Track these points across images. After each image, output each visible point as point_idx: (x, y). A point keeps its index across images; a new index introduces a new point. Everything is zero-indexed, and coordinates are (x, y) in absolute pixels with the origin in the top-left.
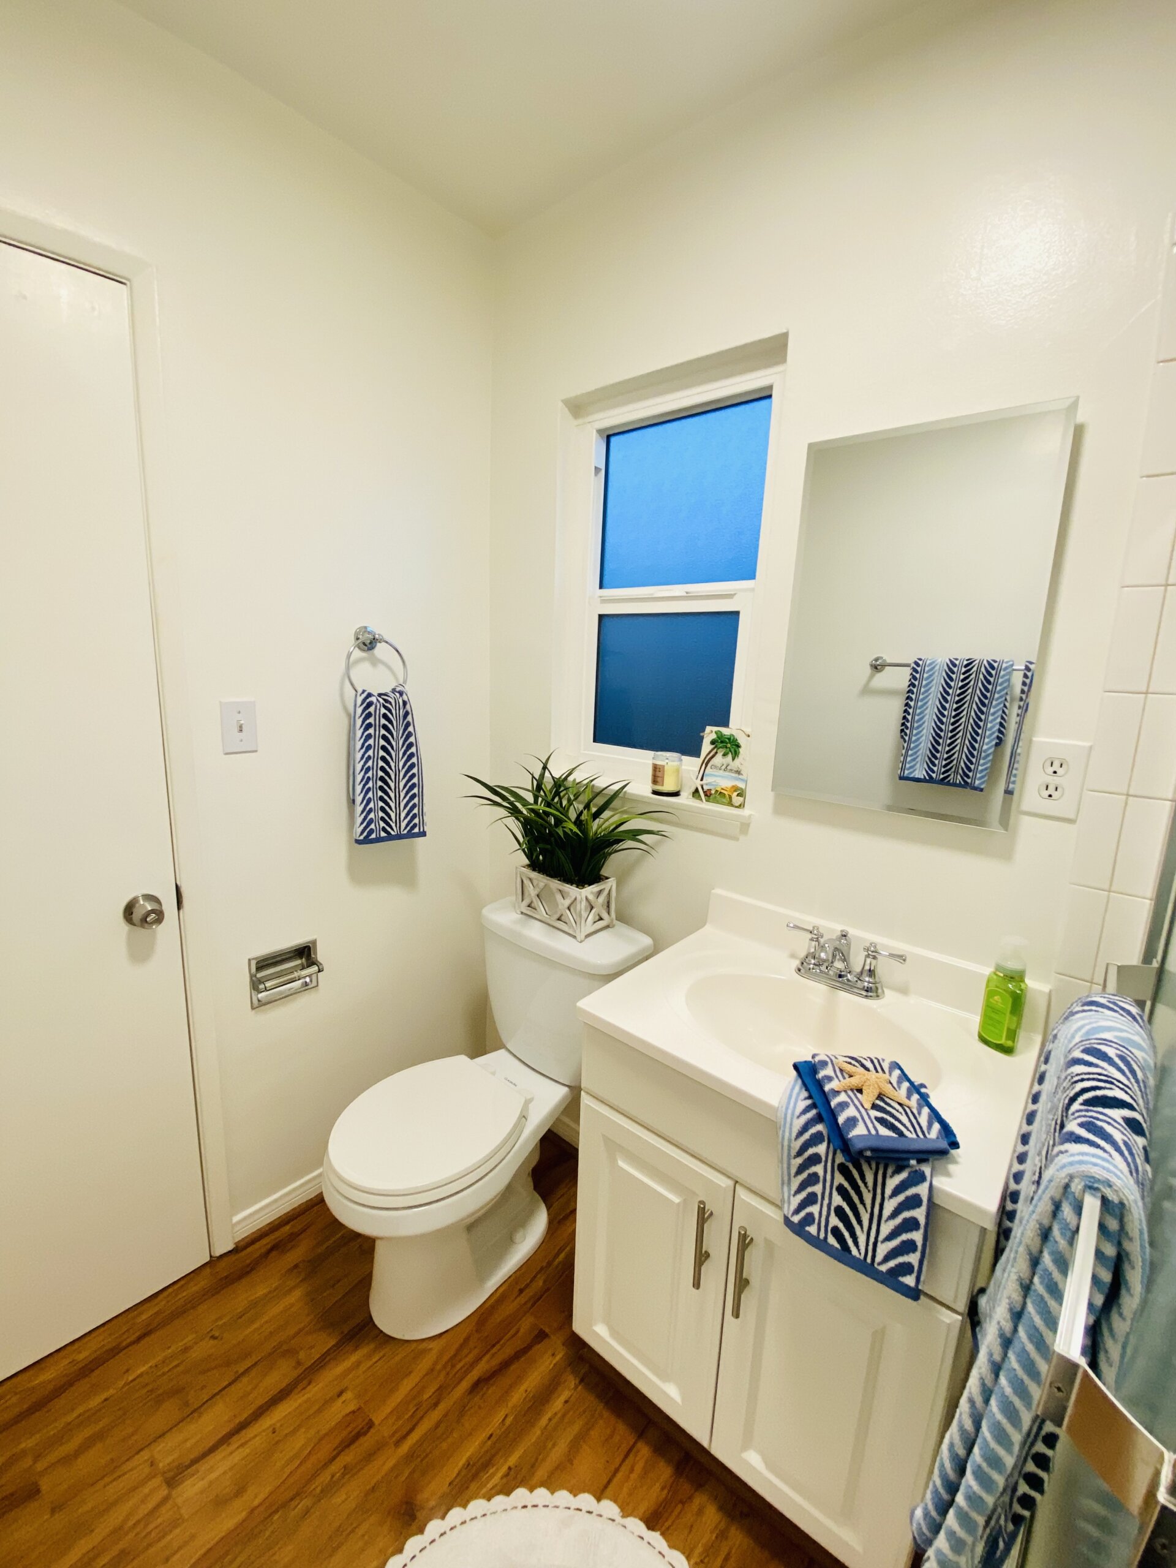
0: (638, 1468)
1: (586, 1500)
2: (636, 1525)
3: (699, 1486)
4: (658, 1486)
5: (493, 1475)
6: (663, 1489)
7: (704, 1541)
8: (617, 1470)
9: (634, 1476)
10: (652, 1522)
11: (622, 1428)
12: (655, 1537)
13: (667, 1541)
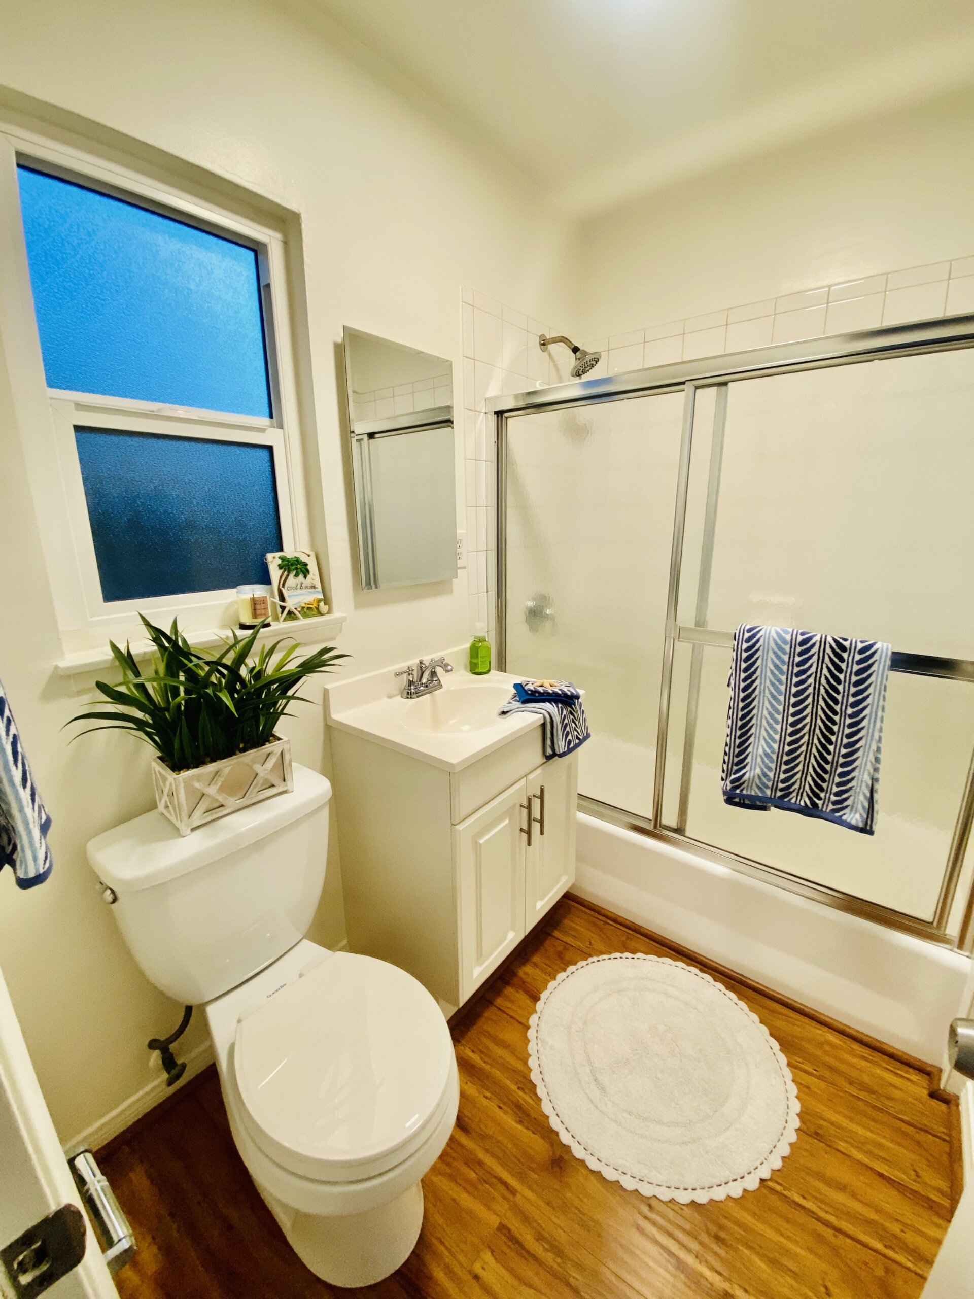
0: (509, 1005)
1: (531, 1034)
2: (539, 1005)
3: (514, 974)
4: (518, 995)
5: (525, 1100)
6: (518, 992)
7: (540, 973)
8: (511, 1017)
9: (513, 1007)
10: (536, 998)
11: (487, 1014)
12: (544, 996)
13: (543, 990)
